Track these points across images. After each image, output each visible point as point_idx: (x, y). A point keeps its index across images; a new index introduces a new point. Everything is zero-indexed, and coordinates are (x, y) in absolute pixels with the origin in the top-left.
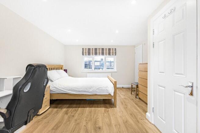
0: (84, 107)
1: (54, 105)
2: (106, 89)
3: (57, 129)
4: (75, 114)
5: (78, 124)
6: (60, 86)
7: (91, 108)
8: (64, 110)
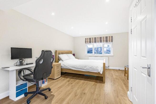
0: (80, 80)
1: (64, 76)
2: (96, 68)
3: (60, 88)
4: (73, 82)
5: (72, 88)
6: (66, 64)
7: (85, 81)
8: (68, 79)
